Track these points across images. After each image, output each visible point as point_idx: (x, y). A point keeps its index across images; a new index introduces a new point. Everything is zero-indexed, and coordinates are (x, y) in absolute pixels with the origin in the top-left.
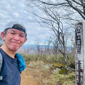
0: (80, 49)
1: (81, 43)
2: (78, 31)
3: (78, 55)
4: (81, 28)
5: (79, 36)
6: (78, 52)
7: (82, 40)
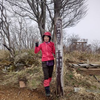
0: (60, 41)
1: (60, 36)
2: (58, 26)
3: (58, 46)
4: (60, 24)
5: (59, 30)
6: (58, 43)
7: (61, 34)
